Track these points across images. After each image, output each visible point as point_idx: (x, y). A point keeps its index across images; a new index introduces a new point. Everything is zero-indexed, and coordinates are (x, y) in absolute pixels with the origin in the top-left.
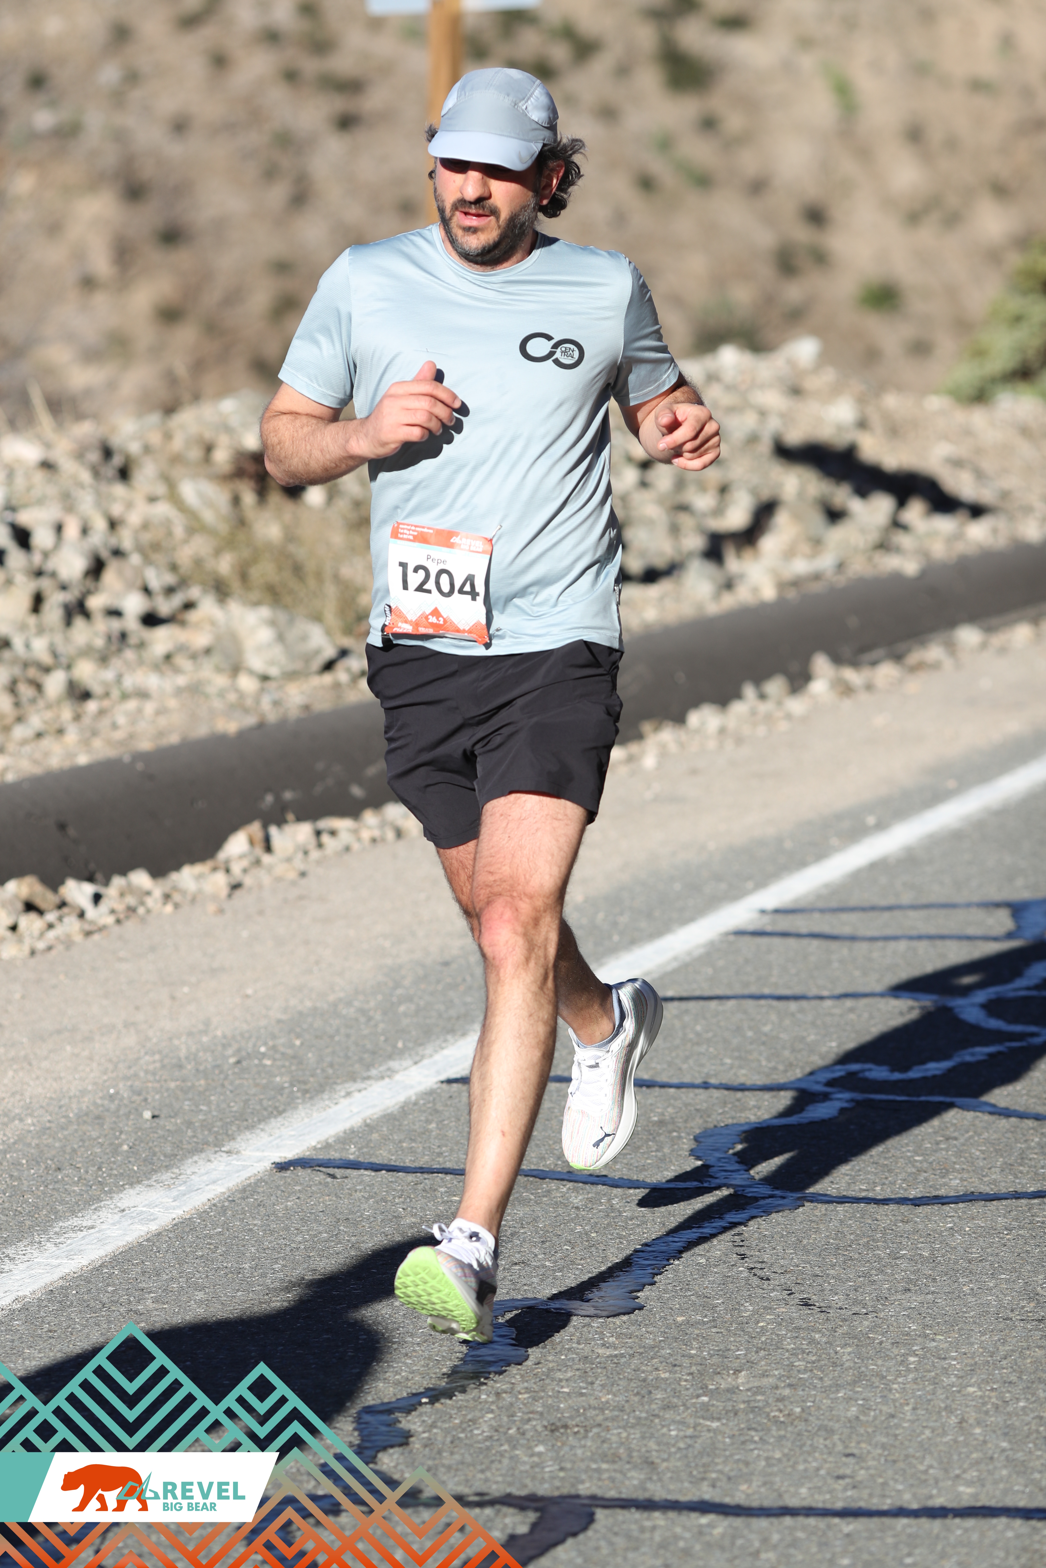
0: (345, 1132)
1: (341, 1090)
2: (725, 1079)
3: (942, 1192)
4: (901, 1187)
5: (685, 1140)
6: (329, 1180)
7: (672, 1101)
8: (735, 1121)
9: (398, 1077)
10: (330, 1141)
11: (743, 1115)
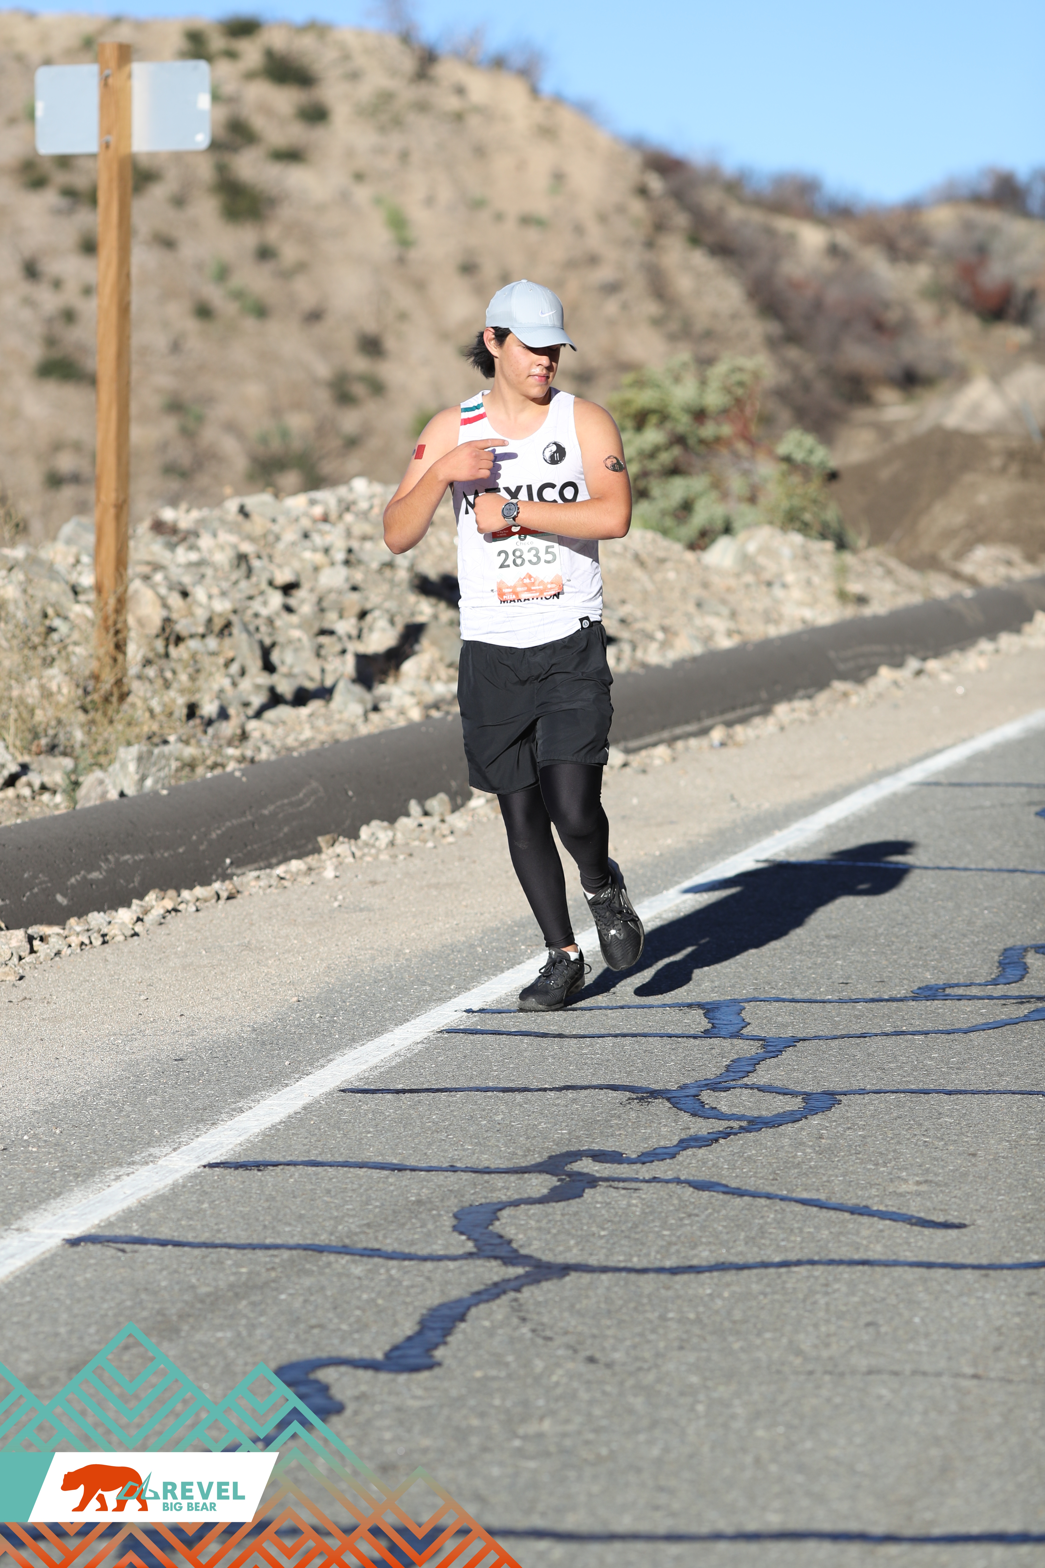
0: (123, 1211)
1: (111, 1173)
2: (470, 1162)
3: (695, 1262)
4: (656, 1258)
5: (445, 1218)
6: (120, 1254)
7: (425, 1183)
8: (488, 1201)
9: (161, 1162)
10: (112, 1219)
11: (494, 1195)
